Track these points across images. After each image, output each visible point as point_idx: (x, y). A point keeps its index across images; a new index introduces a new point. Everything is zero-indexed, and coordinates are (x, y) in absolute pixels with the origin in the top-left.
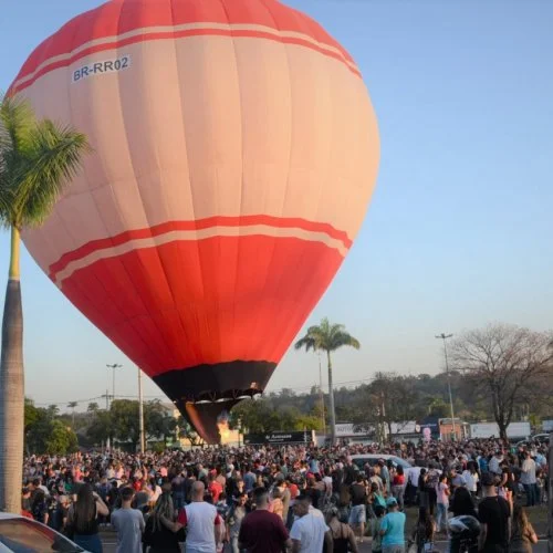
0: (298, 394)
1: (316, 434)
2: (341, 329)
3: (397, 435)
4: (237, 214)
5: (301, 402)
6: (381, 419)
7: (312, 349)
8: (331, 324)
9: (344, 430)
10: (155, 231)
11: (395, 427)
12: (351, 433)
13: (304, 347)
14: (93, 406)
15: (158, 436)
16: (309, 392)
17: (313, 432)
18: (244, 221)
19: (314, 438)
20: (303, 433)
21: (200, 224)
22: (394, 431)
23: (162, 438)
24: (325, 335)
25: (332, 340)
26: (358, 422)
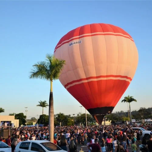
0: (125, 112)
1: (128, 122)
2: (132, 98)
3: (146, 122)
4: (106, 75)
5: (125, 114)
6: (142, 118)
7: (125, 102)
8: (130, 96)
9: (133, 121)
10: (87, 79)
11: (145, 120)
12: (135, 121)
13: (124, 102)
14: (78, 115)
15: (91, 122)
16: (127, 112)
17: (127, 121)
18: (107, 76)
19: (127, 123)
20: (124, 121)
21: (97, 77)
22: (145, 121)
23: (92, 122)
24: (128, 99)
25: (130, 100)
26: (136, 119)
